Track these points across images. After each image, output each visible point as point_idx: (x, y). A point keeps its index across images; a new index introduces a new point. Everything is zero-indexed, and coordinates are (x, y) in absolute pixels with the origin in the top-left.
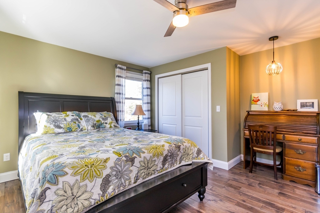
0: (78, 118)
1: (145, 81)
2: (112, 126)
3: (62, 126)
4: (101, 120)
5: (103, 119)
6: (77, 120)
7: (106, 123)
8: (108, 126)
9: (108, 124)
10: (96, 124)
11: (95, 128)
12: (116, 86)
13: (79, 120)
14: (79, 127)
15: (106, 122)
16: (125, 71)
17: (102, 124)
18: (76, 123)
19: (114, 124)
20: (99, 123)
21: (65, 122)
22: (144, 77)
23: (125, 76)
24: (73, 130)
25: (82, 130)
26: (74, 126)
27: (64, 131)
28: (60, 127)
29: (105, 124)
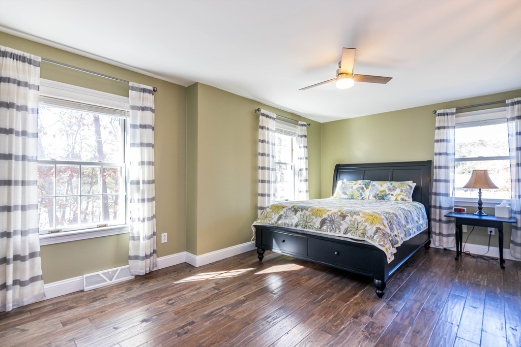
0: (364, 186)
1: (513, 119)
2: (399, 198)
3: (347, 193)
4: (387, 190)
5: (390, 189)
6: (363, 188)
7: (392, 195)
8: (393, 198)
9: (393, 196)
10: (378, 194)
11: (377, 199)
12: (435, 143)
13: (365, 188)
14: (361, 195)
15: (392, 193)
16: (455, 116)
17: (386, 195)
18: (359, 191)
19: (403, 197)
20: (384, 193)
21: (351, 190)
22: (510, 111)
23: (455, 123)
24: (355, 197)
25: (363, 199)
26: (357, 194)
27: (347, 198)
28: (345, 194)
29: (390, 196)
